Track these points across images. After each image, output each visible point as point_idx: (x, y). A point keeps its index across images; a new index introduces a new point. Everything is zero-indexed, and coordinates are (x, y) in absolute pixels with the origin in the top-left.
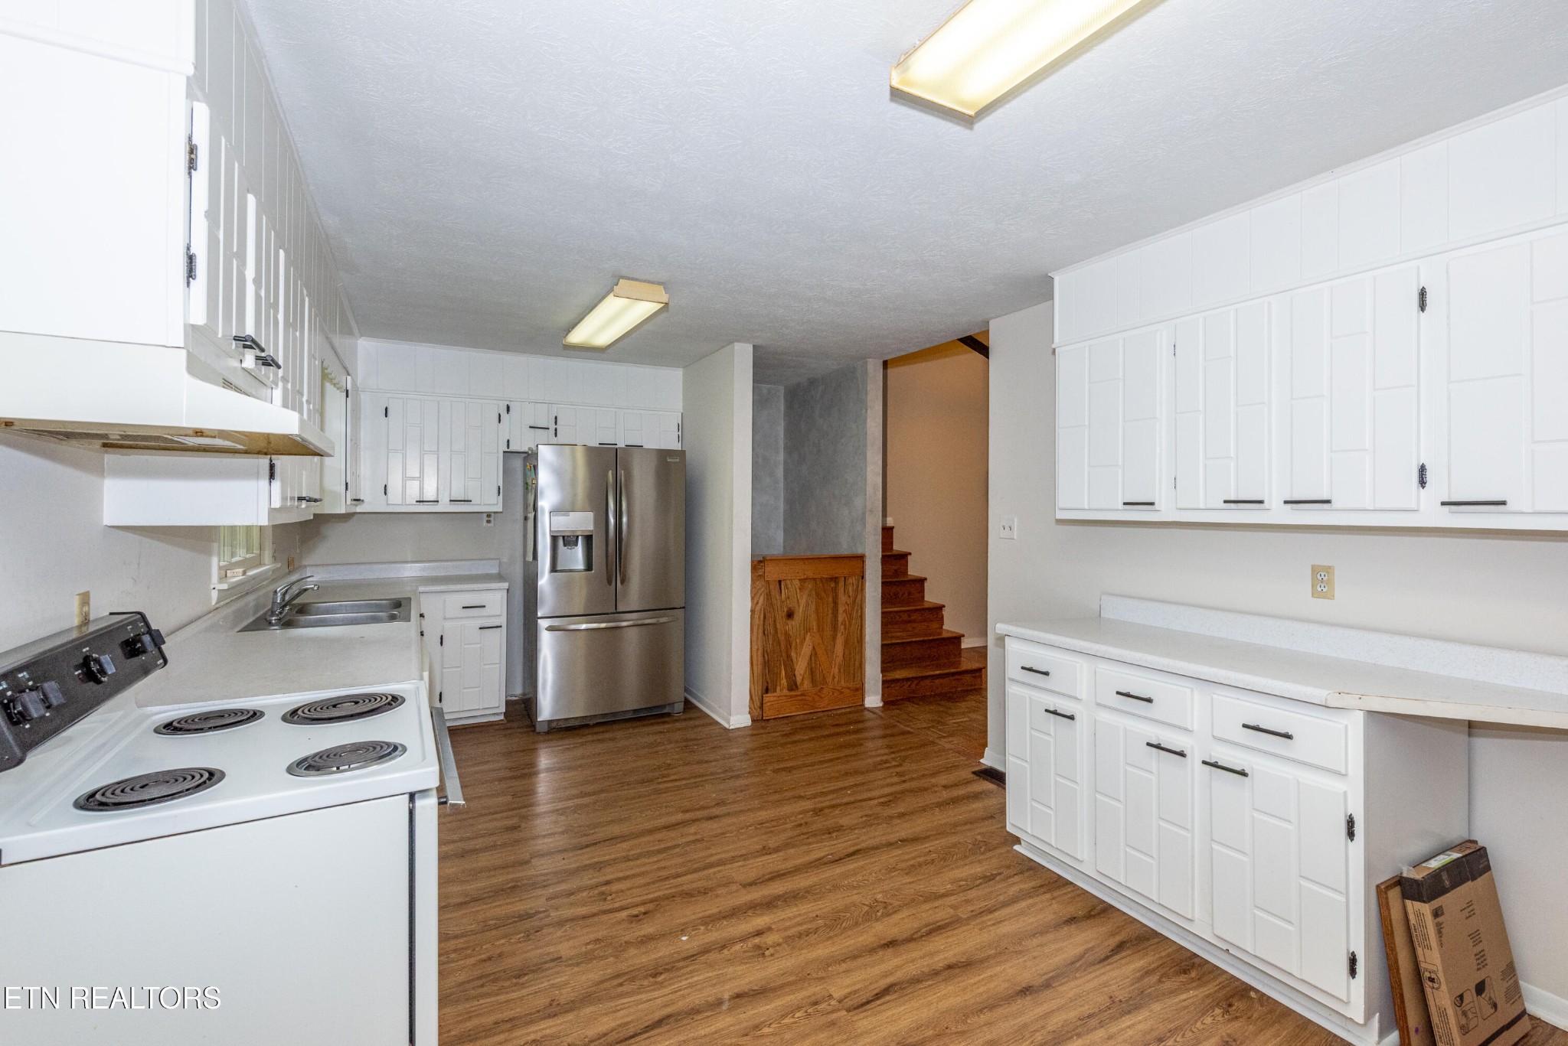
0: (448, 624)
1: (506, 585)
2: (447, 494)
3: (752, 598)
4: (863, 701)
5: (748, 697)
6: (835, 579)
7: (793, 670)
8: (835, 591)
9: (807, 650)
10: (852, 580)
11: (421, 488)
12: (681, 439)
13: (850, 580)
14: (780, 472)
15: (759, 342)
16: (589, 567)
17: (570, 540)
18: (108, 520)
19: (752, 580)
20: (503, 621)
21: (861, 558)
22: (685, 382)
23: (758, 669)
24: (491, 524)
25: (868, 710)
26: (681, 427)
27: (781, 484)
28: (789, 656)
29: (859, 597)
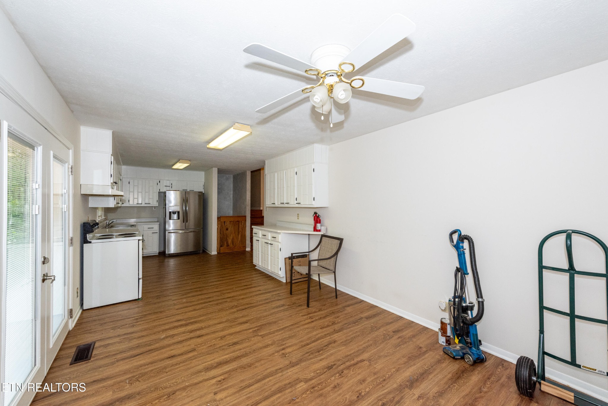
0: (144, 232)
1: (159, 223)
2: (144, 202)
3: (217, 225)
4: (246, 249)
5: (216, 248)
6: (239, 221)
7: (228, 242)
8: (239, 224)
9: (231, 237)
10: (243, 222)
11: (138, 201)
12: (204, 188)
13: (242, 222)
14: (232, 196)
15: (219, 167)
16: (179, 218)
17: (174, 213)
18: (90, 206)
19: (217, 221)
20: (158, 231)
21: (245, 216)
22: (205, 174)
23: (219, 241)
24: (156, 209)
25: (246, 251)
26: (204, 186)
27: (232, 199)
28: (227, 239)
29: (245, 226)
